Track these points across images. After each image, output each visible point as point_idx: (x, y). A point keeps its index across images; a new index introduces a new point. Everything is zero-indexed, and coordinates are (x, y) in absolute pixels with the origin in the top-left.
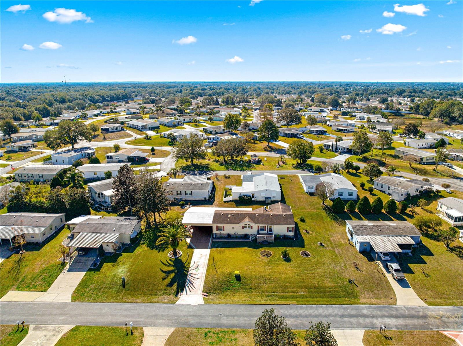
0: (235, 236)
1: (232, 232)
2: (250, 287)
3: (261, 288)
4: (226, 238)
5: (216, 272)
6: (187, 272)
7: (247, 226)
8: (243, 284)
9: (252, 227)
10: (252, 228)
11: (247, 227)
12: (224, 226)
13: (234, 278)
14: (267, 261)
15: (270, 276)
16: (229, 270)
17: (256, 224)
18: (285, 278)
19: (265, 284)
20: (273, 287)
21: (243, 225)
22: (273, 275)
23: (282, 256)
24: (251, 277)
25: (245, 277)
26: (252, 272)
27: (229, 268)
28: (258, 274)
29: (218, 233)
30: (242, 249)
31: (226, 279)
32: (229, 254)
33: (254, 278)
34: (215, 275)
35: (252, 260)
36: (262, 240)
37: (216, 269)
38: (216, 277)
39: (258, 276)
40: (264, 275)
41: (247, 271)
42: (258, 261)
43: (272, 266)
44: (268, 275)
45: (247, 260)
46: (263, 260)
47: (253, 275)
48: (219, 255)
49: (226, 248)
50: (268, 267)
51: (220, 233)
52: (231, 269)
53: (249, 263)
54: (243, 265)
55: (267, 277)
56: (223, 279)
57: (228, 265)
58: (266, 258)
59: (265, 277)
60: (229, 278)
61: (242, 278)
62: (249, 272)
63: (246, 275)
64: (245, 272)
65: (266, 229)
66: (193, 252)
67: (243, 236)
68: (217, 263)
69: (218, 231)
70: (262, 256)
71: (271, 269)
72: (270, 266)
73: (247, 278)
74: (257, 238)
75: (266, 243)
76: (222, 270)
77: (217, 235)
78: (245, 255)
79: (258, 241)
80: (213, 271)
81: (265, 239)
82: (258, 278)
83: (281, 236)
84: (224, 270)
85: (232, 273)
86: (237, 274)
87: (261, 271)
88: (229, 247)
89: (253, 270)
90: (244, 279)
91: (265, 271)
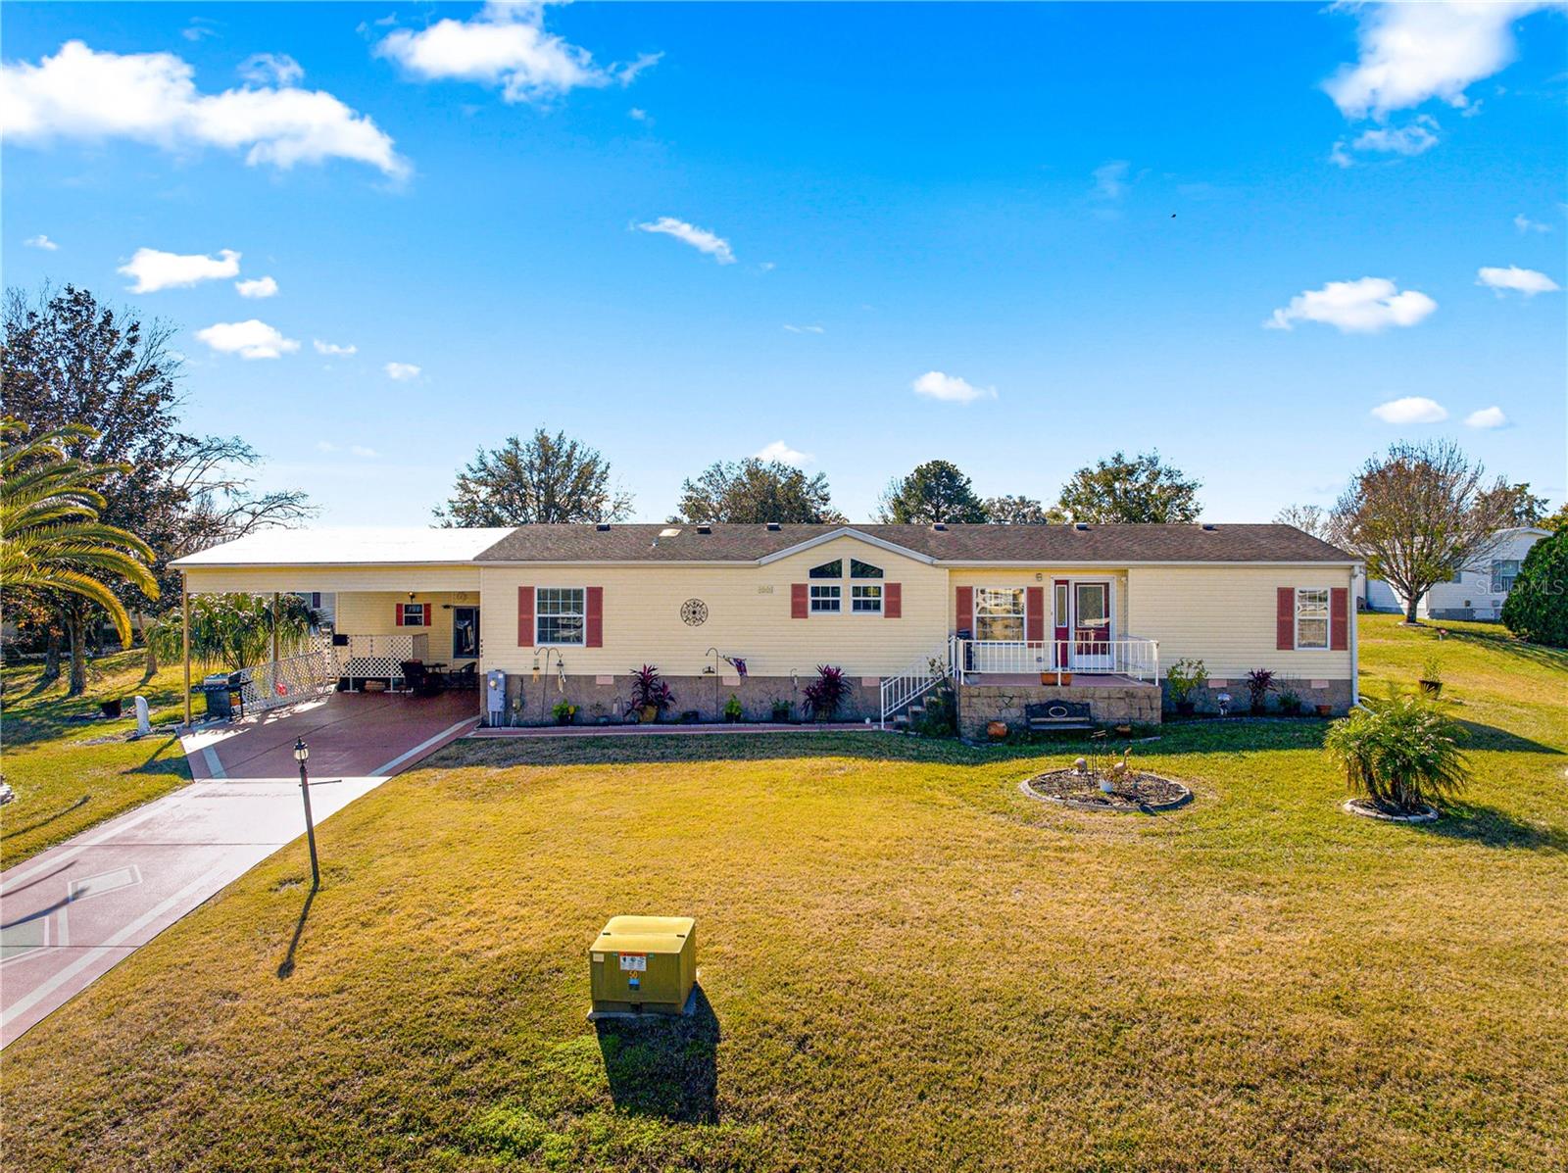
0: (707, 704)
4: (610, 722)
5: (277, 956)
7: (846, 584)
9: (894, 590)
10: (894, 610)
11: (846, 599)
12: (595, 595)
13: (581, 1057)
14: (1159, 845)
15: (1339, 1005)
16: (535, 935)
17: (937, 557)
21: (804, 578)
22: (1409, 1003)
23: (1352, 803)
24: (953, 1025)
25: (806, 1031)
26: (951, 961)
27: (524, 911)
28: (1085, 986)
29: (536, 669)
30: (779, 765)
31: (404, 1066)
32: (595, 796)
33: (1007, 1053)
34: (227, 1004)
35: (927, 834)
36: (1024, 702)
37: (307, 923)
38: (212, 1034)
39: (1085, 1017)
40: (1226, 1002)
41: (850, 945)
42: (1021, 845)
43: (1273, 879)
44: (1291, 999)
45: (842, 832)
46: (1095, 836)
47: (992, 1006)
48: (468, 805)
49: (588, 767)
50: (1227, 896)
51: (560, 665)
52: (559, 920)
53: (878, 856)
54: (781, 880)
55: (1298, 1024)
56: (326, 1073)
57: (529, 878)
58: (1130, 818)
59: (1253, 1032)
60: (469, 1054)
61: (745, 1044)
62: (903, 953)
63: (836, 993)
64: (822, 957)
65: (1040, 623)
66: (148, 797)
67: (802, 698)
68: (378, 863)
69: (537, 645)
70: (1071, 808)
71: (1289, 916)
72: (1243, 886)
73: (863, 1057)
74: (964, 691)
75: (1076, 723)
76: (390, 941)
77: (528, 698)
78: (828, 801)
79: (973, 712)
80: (243, 948)
81: (1056, 684)
82: (1100, 1047)
83: (1223, 690)
84: (428, 931)
85: (559, 970)
86: (647, 955)
87: (1112, 938)
88: (627, 760)
89: (975, 928)
90: (785, 1071)
91: (1198, 946)
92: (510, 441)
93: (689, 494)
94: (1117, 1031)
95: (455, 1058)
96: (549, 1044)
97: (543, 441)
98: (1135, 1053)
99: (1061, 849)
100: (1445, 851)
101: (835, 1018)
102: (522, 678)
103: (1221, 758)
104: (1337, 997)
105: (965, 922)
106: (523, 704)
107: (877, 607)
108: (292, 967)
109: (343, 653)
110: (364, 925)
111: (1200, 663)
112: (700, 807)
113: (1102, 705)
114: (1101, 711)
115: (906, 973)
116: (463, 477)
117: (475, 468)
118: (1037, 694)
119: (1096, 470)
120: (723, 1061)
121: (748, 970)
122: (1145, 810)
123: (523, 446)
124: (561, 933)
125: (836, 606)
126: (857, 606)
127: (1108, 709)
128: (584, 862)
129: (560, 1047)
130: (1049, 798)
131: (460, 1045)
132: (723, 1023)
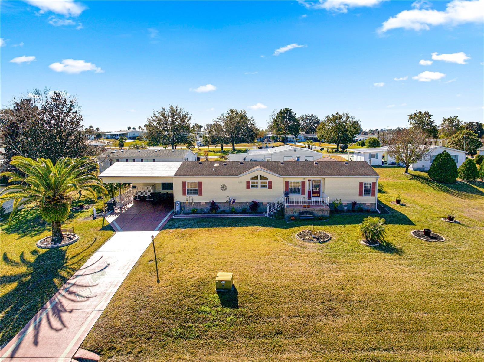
0: (227, 208)
1: (221, 198)
2: (272, 328)
3: (318, 330)
4: (206, 213)
5: (155, 279)
6: (64, 280)
7: (259, 181)
8: (248, 319)
9: (270, 183)
10: (270, 187)
11: (259, 185)
12: (200, 184)
13: (215, 298)
14: (320, 252)
15: (343, 288)
16: (202, 274)
17: (280, 174)
18: (402, 293)
19: (331, 318)
20: (364, 326)
21: (249, 180)
22: (354, 288)
23: (363, 241)
24: (277, 292)
25: (252, 293)
26: (277, 279)
27: (199, 269)
28: (300, 284)
29: (187, 201)
30: (245, 229)
31: (186, 300)
32: (206, 238)
33: (285, 297)
34: (150, 288)
35: (275, 249)
36: (299, 212)
37: (158, 271)
38: (151, 294)
39: (299, 290)
40: (323, 287)
41: (260, 276)
42: (293, 252)
43: (339, 261)
44: (334, 287)
45: (258, 249)
46: (308, 250)
47: (284, 288)
48: (180, 240)
49: (203, 229)
50: (330, 265)
51: (193, 200)
52: (206, 271)
53: (265, 255)
54: (247, 261)
55: (335, 292)
56: (173, 301)
57: (198, 261)
58: (316, 244)
59: (327, 293)
60: (196, 297)
61: (242, 295)
62: (269, 278)
63: (257, 286)
64: (255, 278)
65: (304, 189)
66: (109, 237)
67: (249, 207)
68: (167, 257)
69: (187, 195)
70: (305, 242)
71: (340, 269)
72: (334, 262)
73: (262, 297)
74: (285, 209)
75: (310, 217)
76: (176, 275)
77: (185, 207)
78: (255, 240)
79: (288, 213)
80: (148, 276)
81: (306, 207)
82: (301, 296)
83: (345, 206)
84: (182, 273)
85: (208, 281)
86: (225, 281)
87: (306, 274)
88: (211, 226)
89: (282, 272)
90: (249, 300)
91: (322, 276)
92: (162, 108)
93: (214, 123)
94: (304, 293)
95: (194, 298)
96: (209, 295)
97: (172, 109)
98: (306, 297)
99: (301, 253)
100: (375, 254)
101: (257, 291)
102: (184, 203)
103: (340, 227)
104: (343, 287)
105: (281, 271)
106: (184, 208)
107: (266, 186)
108: (159, 281)
109: (135, 190)
110: (170, 271)
111: (340, 200)
112: (229, 241)
113: (316, 212)
114: (316, 213)
115: (269, 282)
116: (149, 120)
117: (152, 117)
118: (302, 210)
119: (331, 116)
120: (239, 298)
121: (242, 281)
122: (320, 242)
123: (166, 110)
124: (207, 274)
125: (257, 186)
126: (262, 186)
127: (318, 212)
128: (208, 257)
129: (212, 296)
130: (301, 239)
131: (194, 296)
132: (238, 292)
